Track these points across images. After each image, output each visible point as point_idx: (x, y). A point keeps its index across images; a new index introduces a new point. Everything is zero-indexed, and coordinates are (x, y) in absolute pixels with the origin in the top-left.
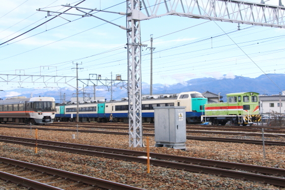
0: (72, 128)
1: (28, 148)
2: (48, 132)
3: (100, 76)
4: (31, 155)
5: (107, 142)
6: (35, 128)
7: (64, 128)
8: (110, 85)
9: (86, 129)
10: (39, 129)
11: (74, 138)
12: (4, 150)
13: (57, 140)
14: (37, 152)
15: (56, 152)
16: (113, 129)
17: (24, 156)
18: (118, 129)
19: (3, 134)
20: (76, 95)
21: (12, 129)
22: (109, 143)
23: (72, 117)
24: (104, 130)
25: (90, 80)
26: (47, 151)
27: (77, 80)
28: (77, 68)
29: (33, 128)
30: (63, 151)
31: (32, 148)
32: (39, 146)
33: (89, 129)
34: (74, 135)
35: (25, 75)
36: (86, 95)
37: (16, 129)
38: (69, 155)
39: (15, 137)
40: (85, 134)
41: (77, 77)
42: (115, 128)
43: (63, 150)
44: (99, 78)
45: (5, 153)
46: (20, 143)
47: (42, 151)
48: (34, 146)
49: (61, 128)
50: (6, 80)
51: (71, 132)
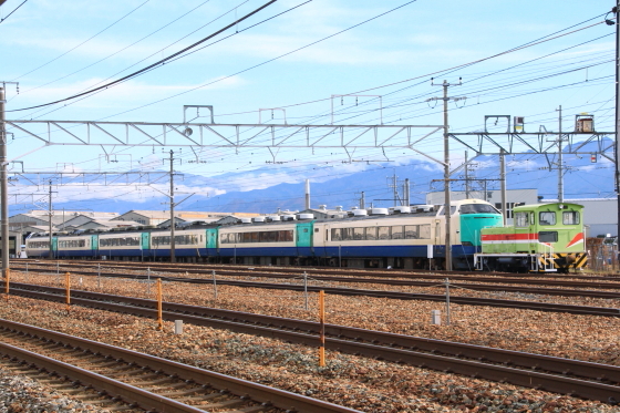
0: (429, 290)
1: (299, 349)
2: (356, 302)
3: (521, 120)
4: (305, 372)
5: (546, 336)
6: (317, 290)
7: (406, 289)
8: (555, 149)
9: (476, 294)
10: (330, 291)
11: (438, 321)
12: (230, 356)
13: (385, 327)
14: (324, 362)
15: (382, 365)
16: (567, 294)
17: (286, 374)
18: (584, 294)
19: (226, 304)
20: (442, 185)
21: (252, 291)
22: (552, 341)
23: (430, 255)
24: (535, 299)
25: (487, 134)
26: (355, 359)
27: (447, 135)
28: (446, 99)
29: (311, 289)
30: (402, 363)
31: (310, 351)
32: (331, 346)
33: (487, 295)
34: (437, 312)
35: (286, 125)
36: (474, 184)
37: (262, 291)
38: (420, 375)
39: (259, 313)
40: (473, 310)
41: (446, 126)
42: (574, 294)
43: (403, 359)
44: (517, 126)
45: (233, 363)
46: (273, 335)
47: (338, 359)
48: (316, 343)
49: (396, 289)
50: (234, 140)
51: (428, 304)
